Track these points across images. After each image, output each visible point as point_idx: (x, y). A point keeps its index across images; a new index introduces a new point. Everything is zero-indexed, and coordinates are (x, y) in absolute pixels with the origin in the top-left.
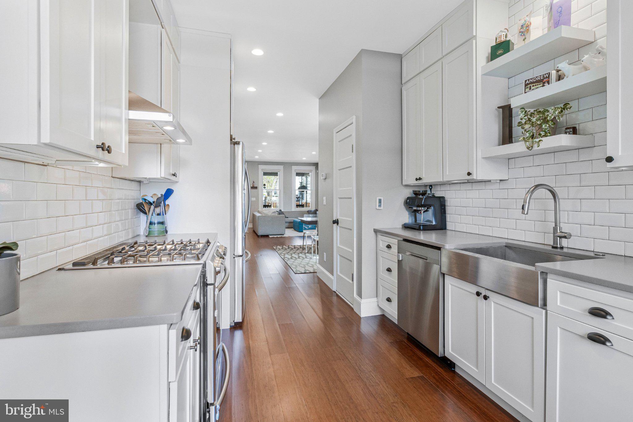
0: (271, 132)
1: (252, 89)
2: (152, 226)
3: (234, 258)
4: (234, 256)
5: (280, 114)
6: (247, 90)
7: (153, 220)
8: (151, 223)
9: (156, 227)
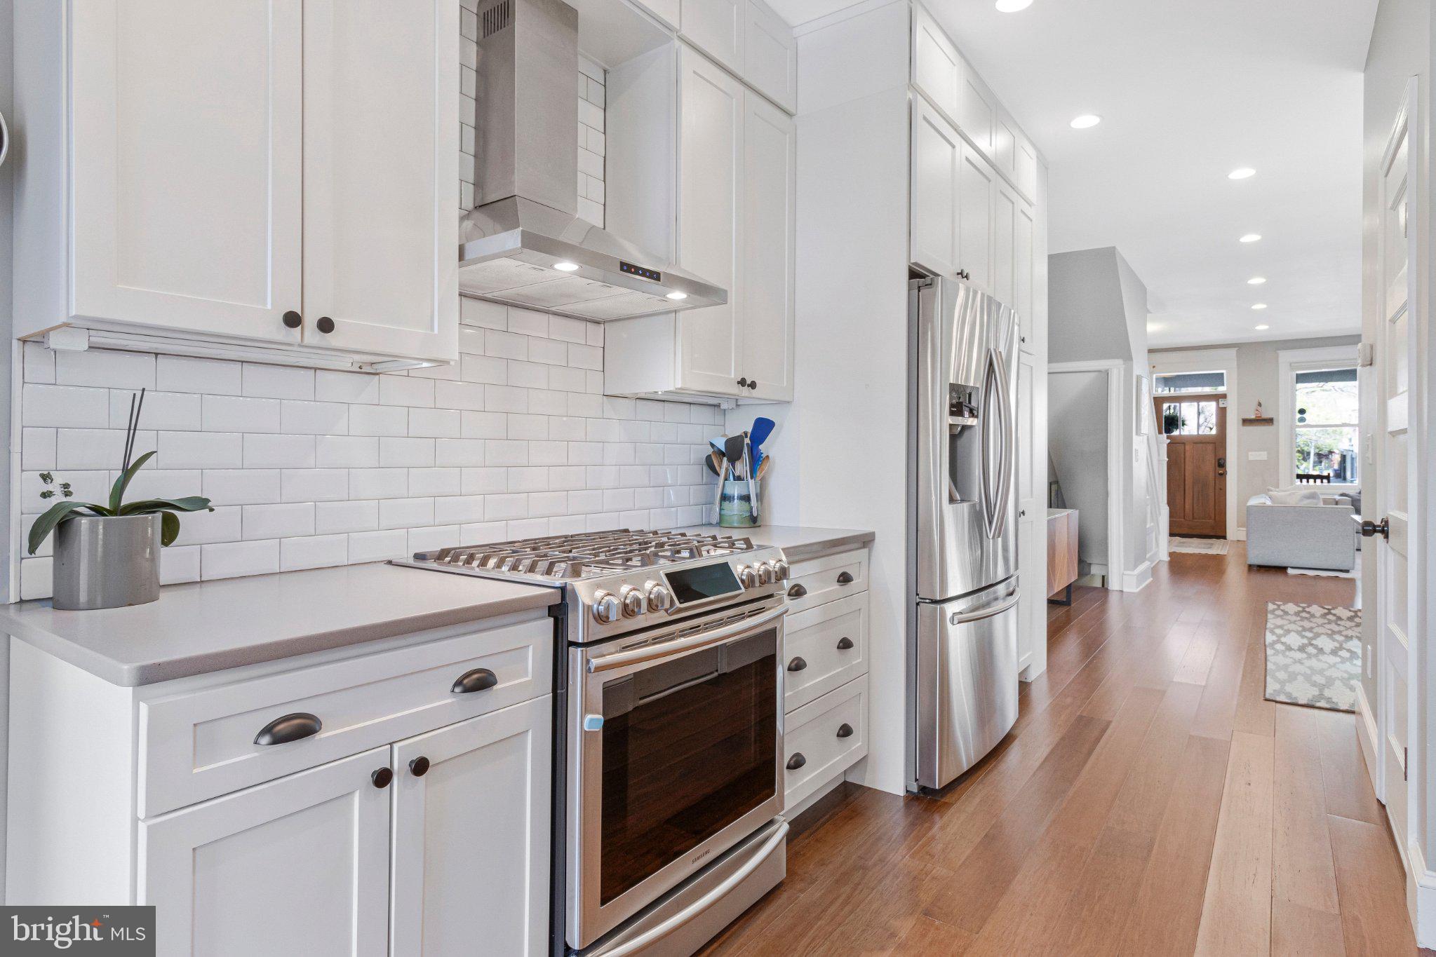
0: (1250, 238)
1: (1085, 121)
2: (726, 504)
3: (918, 604)
4: (918, 600)
5: (1242, 174)
6: (1070, 126)
7: (728, 491)
8: (725, 498)
9: (736, 508)
